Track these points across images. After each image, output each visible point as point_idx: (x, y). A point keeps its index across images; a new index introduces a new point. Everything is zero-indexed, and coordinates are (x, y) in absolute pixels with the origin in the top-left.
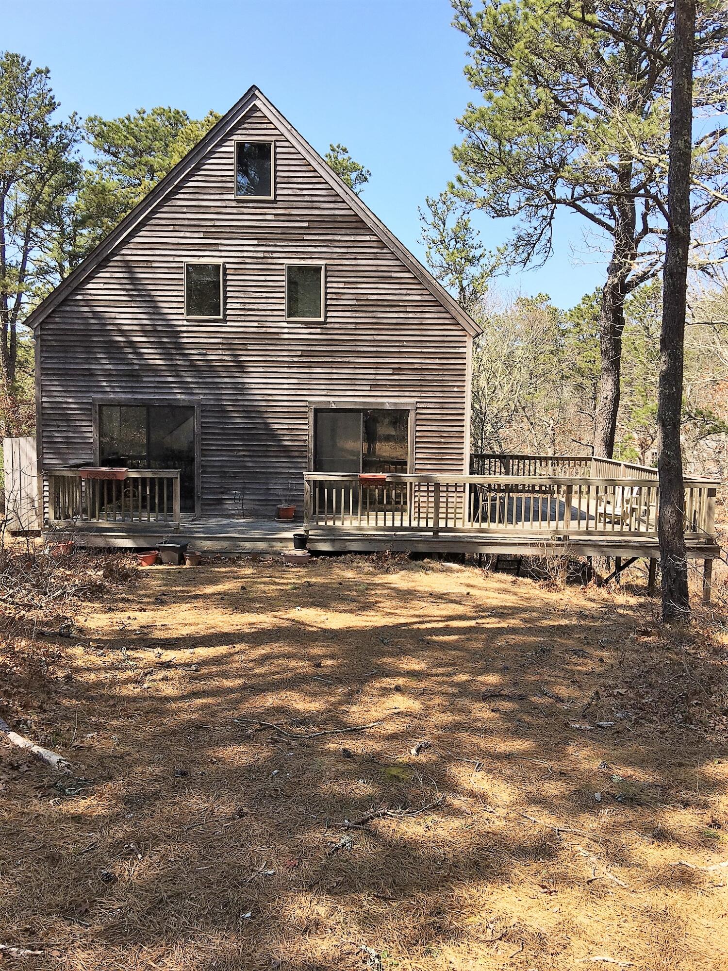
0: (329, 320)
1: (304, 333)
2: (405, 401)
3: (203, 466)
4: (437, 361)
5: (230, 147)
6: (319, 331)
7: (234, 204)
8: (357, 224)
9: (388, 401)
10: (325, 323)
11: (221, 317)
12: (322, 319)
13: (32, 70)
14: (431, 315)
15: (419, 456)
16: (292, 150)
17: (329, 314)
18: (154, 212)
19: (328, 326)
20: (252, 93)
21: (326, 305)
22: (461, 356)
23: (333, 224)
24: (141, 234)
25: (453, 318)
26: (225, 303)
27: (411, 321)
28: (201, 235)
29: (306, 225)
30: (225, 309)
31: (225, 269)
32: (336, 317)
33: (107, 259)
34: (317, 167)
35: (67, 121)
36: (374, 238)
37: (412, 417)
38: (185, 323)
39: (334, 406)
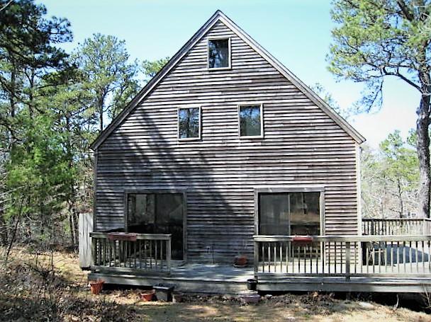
0: (266, 137)
1: (251, 146)
2: (317, 187)
3: (188, 231)
4: (337, 160)
5: (206, 42)
6: (260, 144)
7: (208, 73)
8: (282, 79)
9: (306, 187)
10: (264, 139)
11: (199, 138)
12: (262, 136)
14: (331, 131)
15: (327, 222)
16: (241, 41)
17: (266, 133)
18: (161, 81)
19: (266, 140)
20: (217, 13)
21: (264, 128)
22: (353, 156)
23: (267, 80)
24: (154, 93)
25: (346, 132)
26: (202, 130)
27: (319, 135)
28: (188, 91)
29: (250, 81)
30: (202, 134)
31: (202, 110)
32: (270, 135)
33: (135, 109)
34: (256, 49)
36: (292, 87)
37: (322, 195)
38: (178, 143)
39: (271, 191)
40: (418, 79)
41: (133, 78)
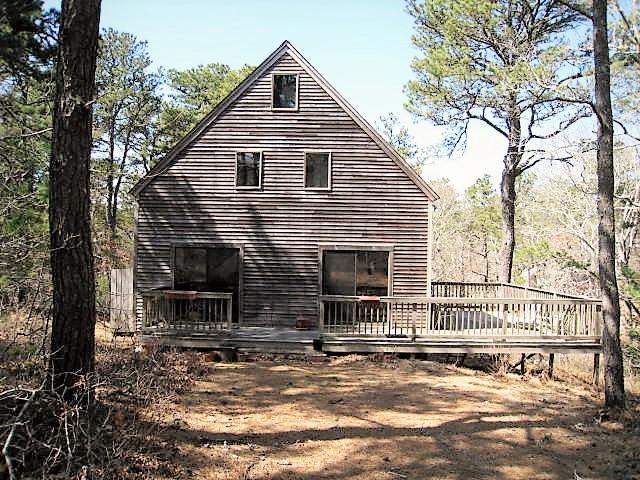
0: (333, 189)
1: (317, 198)
2: (386, 246)
3: (245, 290)
4: (409, 218)
5: (270, 78)
6: (326, 197)
7: (271, 113)
8: (354, 126)
9: (374, 246)
10: (331, 191)
11: (260, 187)
12: (329, 189)
13: (137, 42)
14: (403, 186)
15: (396, 283)
16: (310, 79)
17: (334, 185)
19: (333, 193)
20: (285, 44)
21: (332, 180)
22: (425, 214)
23: (337, 126)
24: (208, 133)
25: (418, 189)
26: (263, 178)
27: (390, 190)
28: (248, 133)
29: (318, 126)
30: (263, 182)
31: (263, 156)
32: (338, 188)
33: (186, 150)
34: (327, 90)
35: (156, 72)
36: (365, 135)
37: (391, 255)
38: (235, 191)
39: (337, 249)
40: (505, 124)
41: (157, 93)
